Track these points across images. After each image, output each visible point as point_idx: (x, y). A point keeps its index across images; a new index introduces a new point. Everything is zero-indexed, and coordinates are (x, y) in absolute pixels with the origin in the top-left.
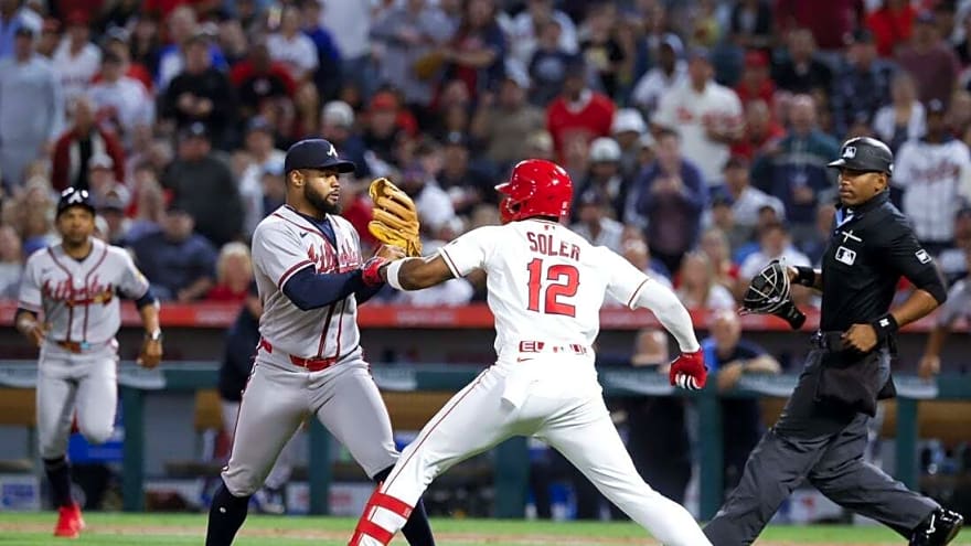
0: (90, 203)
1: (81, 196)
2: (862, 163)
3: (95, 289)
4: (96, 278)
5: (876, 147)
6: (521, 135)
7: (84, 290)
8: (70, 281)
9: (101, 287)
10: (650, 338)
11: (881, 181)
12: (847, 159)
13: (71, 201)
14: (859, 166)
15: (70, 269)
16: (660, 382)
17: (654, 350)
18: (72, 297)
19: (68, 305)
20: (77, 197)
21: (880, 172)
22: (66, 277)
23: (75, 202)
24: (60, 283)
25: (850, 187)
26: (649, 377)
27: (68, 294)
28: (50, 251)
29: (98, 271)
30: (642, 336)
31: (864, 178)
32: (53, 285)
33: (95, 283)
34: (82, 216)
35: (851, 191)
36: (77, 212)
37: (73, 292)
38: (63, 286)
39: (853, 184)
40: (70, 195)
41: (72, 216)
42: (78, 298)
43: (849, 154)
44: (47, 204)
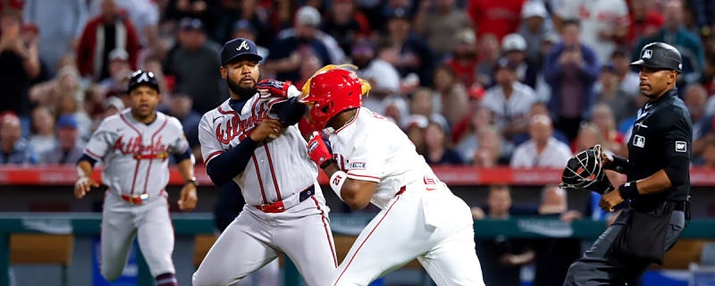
0: (154, 82)
1: (148, 76)
2: (657, 62)
3: (159, 147)
4: (160, 138)
5: (668, 50)
6: (450, 32)
7: (150, 147)
8: (140, 139)
9: (163, 146)
10: (553, 192)
11: (672, 77)
12: (645, 59)
13: (140, 80)
14: (655, 65)
15: (141, 131)
16: (560, 227)
17: (556, 202)
18: (140, 152)
19: (135, 157)
20: (144, 77)
21: (671, 70)
22: (136, 135)
23: (143, 81)
24: (131, 140)
25: (648, 82)
26: (553, 223)
27: (137, 149)
28: (122, 116)
29: (161, 133)
30: (547, 191)
31: (659, 74)
32: (125, 140)
33: (159, 142)
34: (148, 93)
35: (648, 85)
36: (144, 89)
37: (142, 148)
38: (133, 142)
39: (649, 79)
40: (139, 76)
41: (141, 93)
42: (145, 153)
43: (647, 55)
44: (76, 88)
